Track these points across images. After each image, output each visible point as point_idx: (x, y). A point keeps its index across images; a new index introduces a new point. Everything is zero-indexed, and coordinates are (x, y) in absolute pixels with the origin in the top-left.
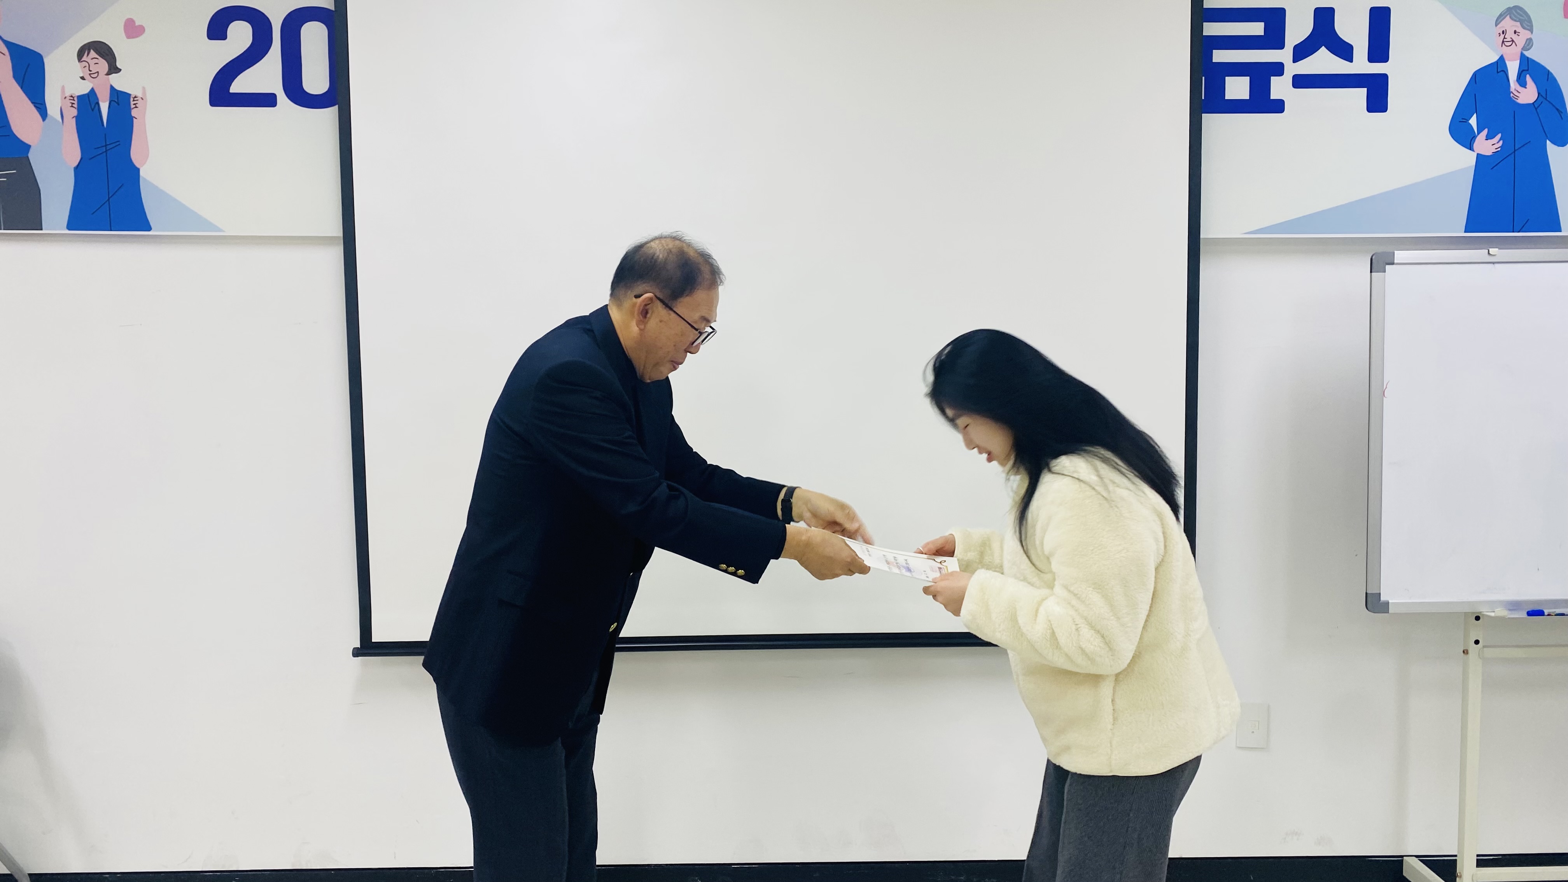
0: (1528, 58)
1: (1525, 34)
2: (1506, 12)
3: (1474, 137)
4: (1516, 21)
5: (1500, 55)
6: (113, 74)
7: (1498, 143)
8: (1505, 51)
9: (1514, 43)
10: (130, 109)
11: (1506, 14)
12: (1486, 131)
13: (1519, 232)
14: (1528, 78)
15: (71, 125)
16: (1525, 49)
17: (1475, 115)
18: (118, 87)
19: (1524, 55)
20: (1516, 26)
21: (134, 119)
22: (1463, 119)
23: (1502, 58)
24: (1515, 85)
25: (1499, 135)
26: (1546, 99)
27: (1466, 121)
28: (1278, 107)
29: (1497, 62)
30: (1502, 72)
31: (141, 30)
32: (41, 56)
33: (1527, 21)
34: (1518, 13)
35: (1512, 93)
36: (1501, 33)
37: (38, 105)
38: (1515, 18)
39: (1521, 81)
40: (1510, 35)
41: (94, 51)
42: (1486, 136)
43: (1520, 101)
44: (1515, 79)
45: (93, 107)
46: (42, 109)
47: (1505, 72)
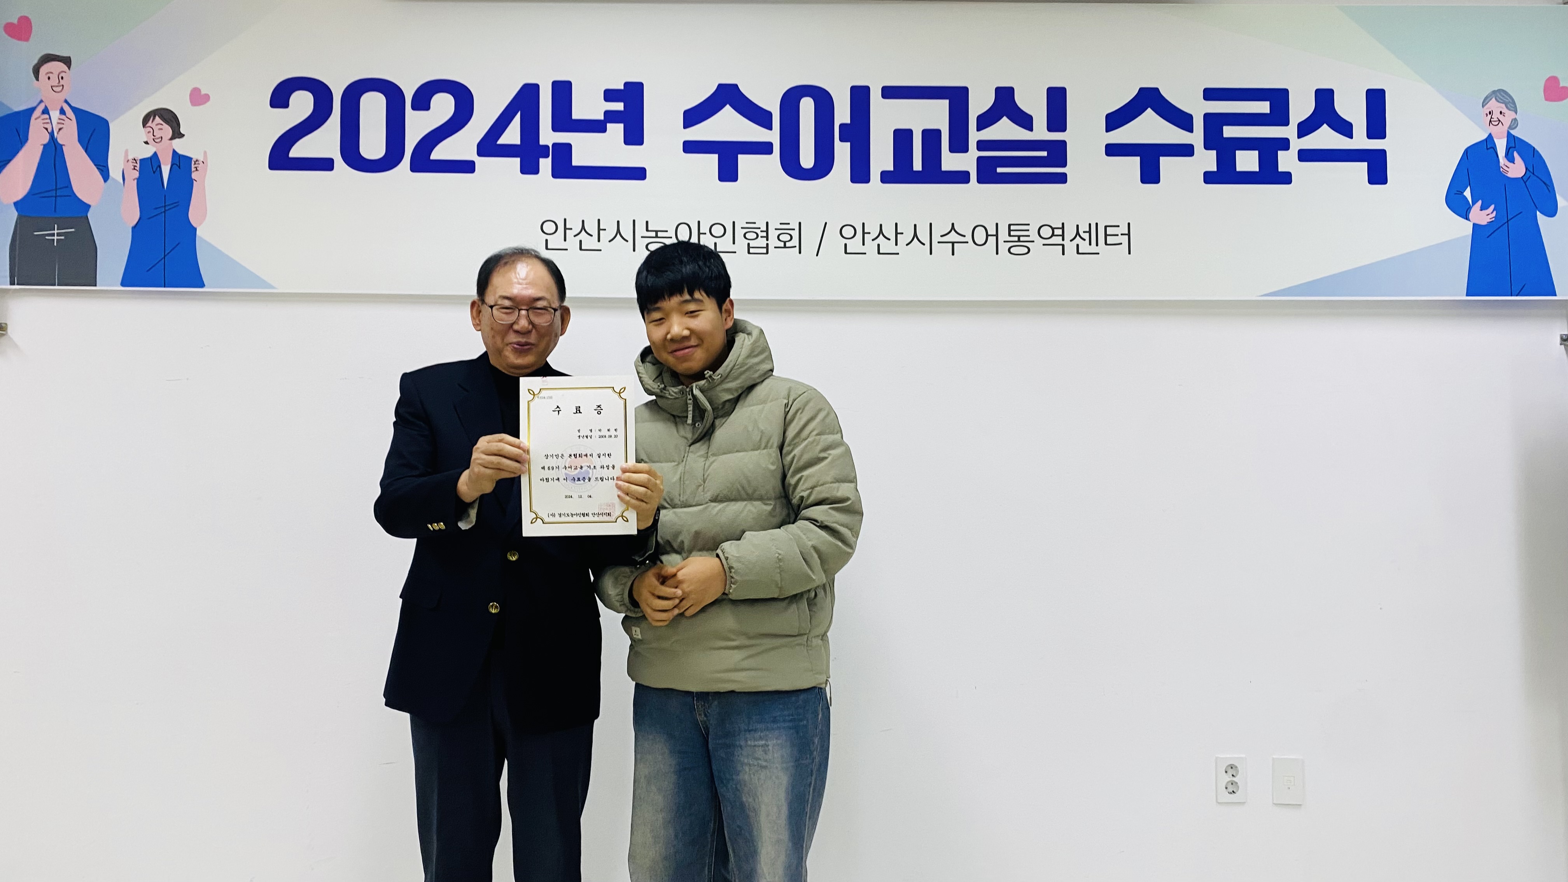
0: (1514, 136)
1: (1510, 115)
2: (1491, 95)
3: (1469, 208)
4: (1501, 103)
5: (1489, 134)
6: (177, 139)
7: (1492, 213)
8: (1494, 130)
9: (1500, 123)
10: (190, 172)
11: (1491, 97)
12: (1479, 203)
13: (1517, 296)
14: (1516, 154)
15: (132, 186)
16: (1510, 127)
17: (1469, 188)
18: (180, 152)
19: (1510, 133)
20: (1501, 107)
21: (194, 181)
22: (1458, 191)
23: (1490, 136)
24: (1504, 160)
25: (1492, 207)
26: (1533, 174)
27: (1461, 193)
28: (1286, 178)
29: (1486, 140)
30: (1492, 149)
31: (206, 98)
32: (107, 121)
33: (1511, 103)
34: (1501, 95)
35: (1501, 168)
36: (1488, 114)
37: (101, 167)
38: (1500, 100)
39: (1509, 157)
40: (1496, 115)
41: (159, 117)
42: (1481, 208)
43: (1510, 175)
44: (1504, 155)
45: (154, 169)
46: (105, 173)
47: (1494, 149)
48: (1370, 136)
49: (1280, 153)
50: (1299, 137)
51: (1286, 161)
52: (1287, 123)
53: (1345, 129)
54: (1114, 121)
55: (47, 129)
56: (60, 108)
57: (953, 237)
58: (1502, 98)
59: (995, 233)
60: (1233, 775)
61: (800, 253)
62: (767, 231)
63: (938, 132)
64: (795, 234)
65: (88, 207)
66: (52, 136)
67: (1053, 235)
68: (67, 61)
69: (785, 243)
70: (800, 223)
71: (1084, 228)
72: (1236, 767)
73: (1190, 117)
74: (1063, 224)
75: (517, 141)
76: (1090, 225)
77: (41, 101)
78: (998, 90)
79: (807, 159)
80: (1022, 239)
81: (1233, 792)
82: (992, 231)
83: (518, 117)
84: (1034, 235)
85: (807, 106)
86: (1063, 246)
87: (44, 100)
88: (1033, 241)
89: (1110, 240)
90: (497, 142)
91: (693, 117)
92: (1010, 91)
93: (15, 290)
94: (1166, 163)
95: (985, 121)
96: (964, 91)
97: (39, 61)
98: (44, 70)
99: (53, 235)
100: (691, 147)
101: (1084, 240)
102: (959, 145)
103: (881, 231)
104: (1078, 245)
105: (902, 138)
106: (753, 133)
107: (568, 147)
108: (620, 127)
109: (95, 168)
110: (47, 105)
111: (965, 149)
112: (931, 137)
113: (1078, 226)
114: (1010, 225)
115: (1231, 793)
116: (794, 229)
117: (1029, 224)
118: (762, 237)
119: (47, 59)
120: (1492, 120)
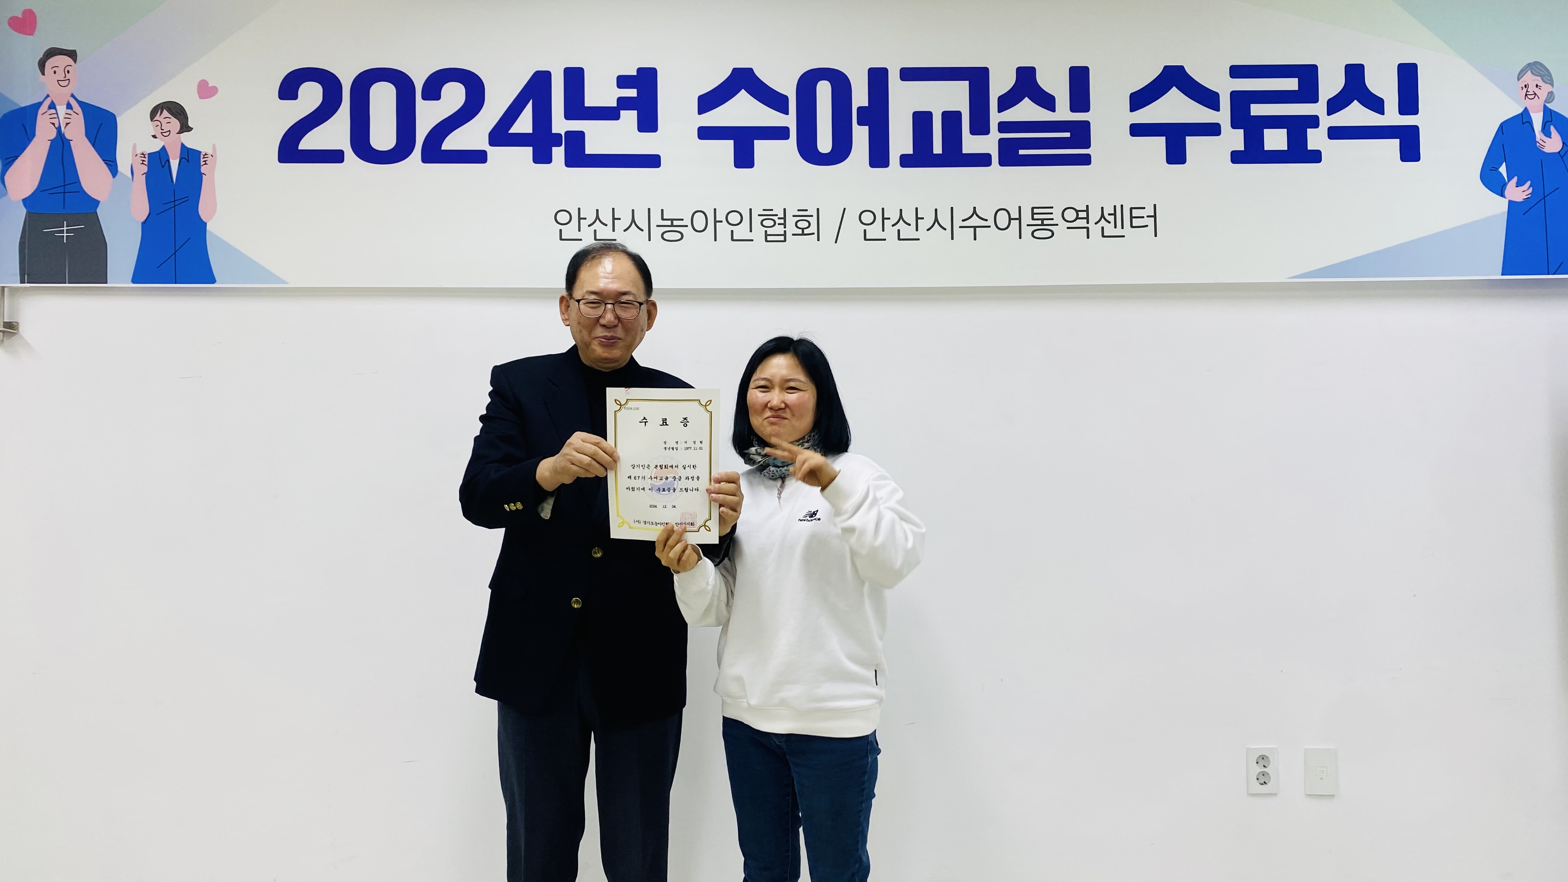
0: (1550, 110)
1: (1546, 88)
2: (1527, 67)
3: (1505, 184)
4: (1537, 76)
5: (1524, 107)
6: (185, 133)
7: (1528, 189)
8: (1528, 103)
9: (1536, 96)
10: (199, 166)
11: (1528, 69)
12: (1515, 179)
13: (1554, 274)
14: (1552, 128)
15: (141, 181)
16: (1547, 101)
17: (1504, 163)
18: (189, 145)
19: (1547, 107)
20: (1537, 80)
21: (203, 175)
22: (1493, 167)
23: (1526, 110)
24: (1540, 135)
25: (1529, 183)
27: (1496, 169)
28: (1315, 157)
29: (1522, 114)
30: (1528, 123)
31: (213, 91)
32: (114, 115)
33: (1547, 76)
34: (1537, 67)
35: (1538, 143)
36: (1524, 87)
37: (108, 163)
38: (1535, 73)
39: (1546, 131)
40: (1532, 89)
41: (167, 110)
42: (1517, 184)
43: (1546, 150)
44: (1541, 130)
45: (163, 164)
46: (113, 168)
47: (1530, 124)
48: (1402, 112)
49: (1310, 131)
50: (1329, 114)
51: (1316, 139)
52: (1315, 100)
53: (1376, 104)
54: (1139, 100)
55: (53, 124)
56: (66, 102)
57: (975, 221)
58: (1539, 71)
59: (1018, 217)
60: (1264, 766)
61: (818, 240)
62: (784, 218)
63: (958, 114)
64: (813, 220)
65: (97, 203)
66: (59, 131)
67: (1077, 218)
68: (73, 55)
69: (803, 229)
70: (818, 209)
71: (1109, 210)
72: (1268, 758)
73: (1216, 96)
74: (1087, 206)
75: (530, 130)
76: (1115, 207)
77: (48, 96)
78: (1020, 70)
79: (824, 144)
80: (1045, 222)
81: (1264, 782)
82: (1015, 215)
83: (530, 105)
84: (1057, 218)
85: (824, 90)
86: (1088, 228)
87: (50, 95)
88: (1057, 225)
89: (1136, 222)
90: (509, 131)
91: (707, 102)
92: (1032, 71)
94: (1192, 143)
95: (1006, 102)
96: (985, 71)
97: (44, 55)
98: (50, 64)
99: (62, 232)
100: (705, 133)
101: (1109, 222)
102: (980, 127)
103: (901, 217)
104: (1103, 228)
105: (922, 121)
106: (769, 117)
107: (581, 134)
108: (634, 113)
110: (53, 100)
111: (986, 131)
112: (951, 119)
113: (1102, 208)
114: (1033, 208)
115: (1263, 784)
116: (812, 216)
117: (1052, 208)
118: (779, 224)
119: (52, 53)
120: (1528, 93)
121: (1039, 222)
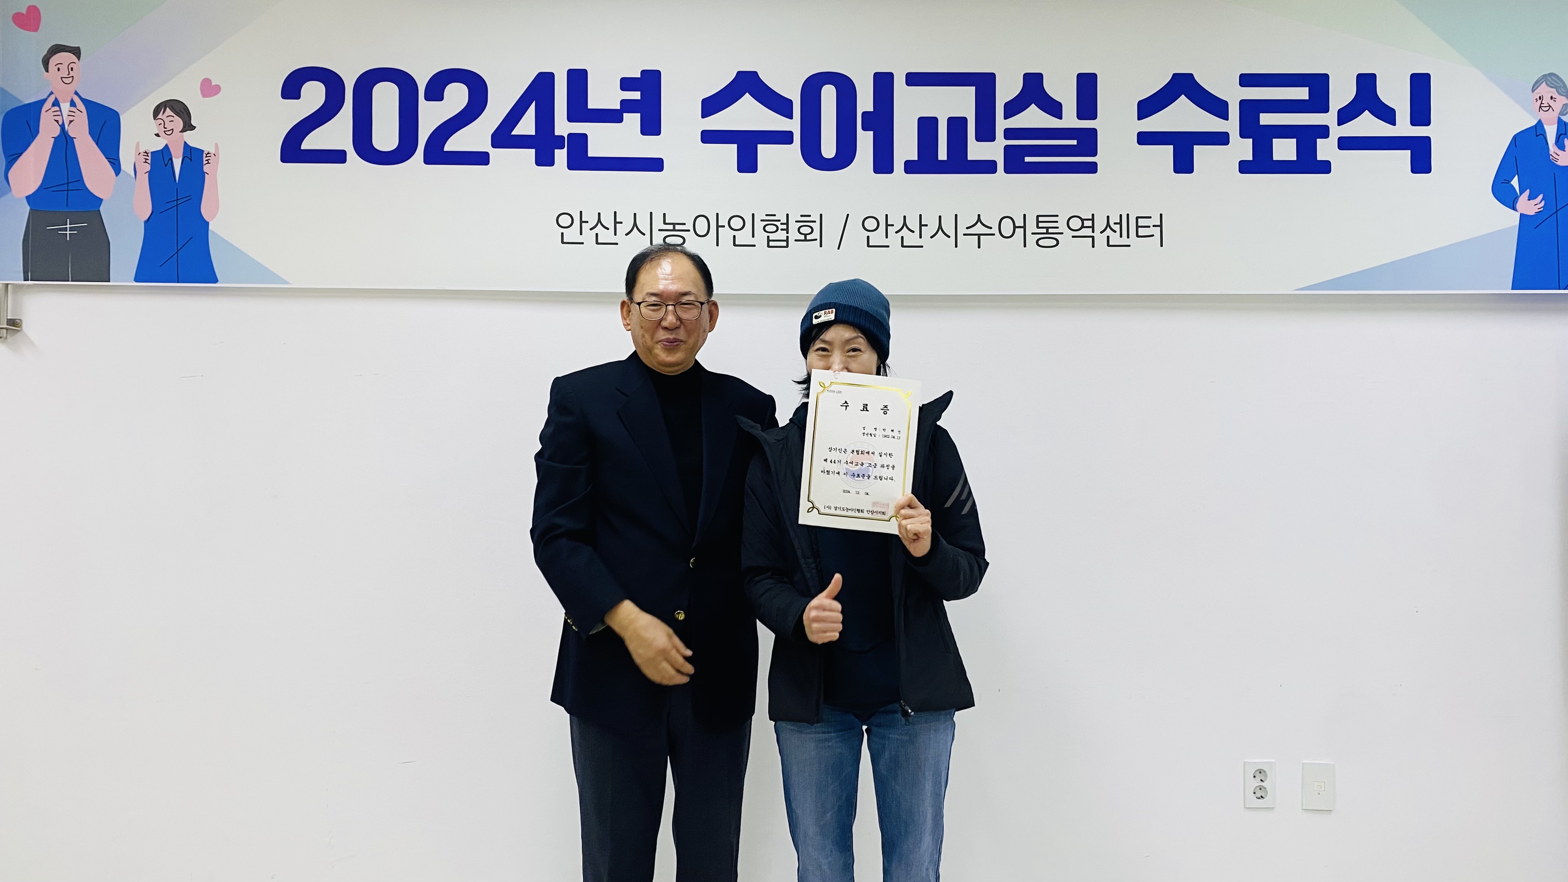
0: (1565, 122)
1: (1561, 100)
2: (1542, 79)
3: (1516, 197)
4: (1552, 87)
5: (1538, 119)
6: (188, 131)
7: (1540, 203)
8: (1542, 116)
9: (1551, 109)
10: (202, 165)
11: (1542, 81)
12: (1527, 192)
13: (1565, 289)
15: (144, 181)
16: (1561, 113)
17: (1516, 177)
18: (192, 144)
19: (1562, 120)
20: (1551, 92)
21: (206, 174)
22: (1505, 180)
23: (1540, 122)
24: (1554, 148)
25: (1541, 197)
27: (1509, 182)
28: (1325, 167)
29: (1535, 126)
30: (1541, 136)
31: (216, 90)
32: (118, 113)
33: (1562, 88)
34: (1553, 80)
35: (1551, 156)
36: (1538, 99)
37: (111, 160)
38: (1550, 85)
39: (1560, 143)
40: (1546, 100)
41: (170, 109)
42: (1529, 197)
43: (1561, 163)
44: (1554, 142)
45: (166, 163)
46: (116, 164)
47: (1544, 136)
48: (1414, 123)
49: (1319, 141)
50: (1339, 124)
51: (1326, 149)
52: (1326, 110)
53: (1387, 115)
54: (1147, 108)
55: (57, 121)
56: (70, 100)
57: (979, 229)
58: (1555, 83)
59: (1023, 225)
60: (1261, 780)
61: (821, 246)
62: (787, 224)
63: (964, 120)
64: (816, 226)
66: (63, 129)
67: (1083, 227)
68: (76, 52)
69: (805, 235)
70: (821, 215)
71: (1114, 219)
72: (1265, 772)
73: (1225, 104)
74: (1093, 215)
75: (532, 132)
76: (1121, 216)
77: (52, 93)
78: (1027, 76)
79: (829, 149)
80: (1050, 231)
81: (1261, 797)
82: (1020, 223)
83: (533, 107)
84: (1062, 227)
85: (829, 94)
86: (1093, 237)
87: (54, 92)
88: (1062, 233)
89: (1141, 232)
90: (511, 133)
91: (711, 106)
92: (1039, 77)
93: (29, 285)
94: (1200, 152)
95: (1013, 109)
96: (991, 77)
97: (48, 51)
98: (54, 60)
99: (66, 229)
100: (709, 137)
101: (1115, 232)
102: (986, 133)
103: (905, 224)
104: (1108, 237)
105: (927, 126)
106: (773, 121)
107: (584, 137)
108: (637, 116)
109: (106, 161)
110: (57, 97)
111: (993, 139)
112: (957, 125)
113: (1108, 217)
114: (1038, 217)
115: (1259, 798)
116: (815, 222)
117: (1057, 216)
118: (782, 230)
119: (57, 49)
120: (1542, 105)
121: (1044, 231)
